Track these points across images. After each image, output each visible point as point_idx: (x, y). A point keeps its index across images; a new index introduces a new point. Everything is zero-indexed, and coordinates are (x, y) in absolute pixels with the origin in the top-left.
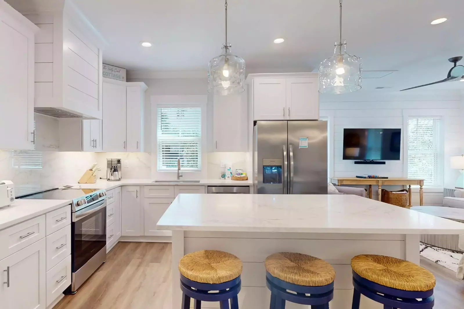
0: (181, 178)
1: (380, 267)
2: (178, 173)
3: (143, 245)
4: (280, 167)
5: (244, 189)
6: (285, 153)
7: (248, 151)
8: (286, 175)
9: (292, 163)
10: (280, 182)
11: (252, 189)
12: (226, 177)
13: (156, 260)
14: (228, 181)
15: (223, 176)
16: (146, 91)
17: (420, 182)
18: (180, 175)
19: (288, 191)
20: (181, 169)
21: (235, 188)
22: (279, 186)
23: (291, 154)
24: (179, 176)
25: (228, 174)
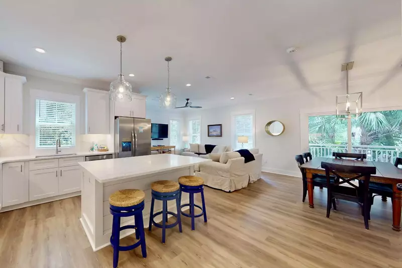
0: (59, 152)
1: (188, 180)
2: (57, 149)
3: (28, 210)
4: (130, 142)
5: (109, 156)
6: (133, 135)
7: (110, 133)
8: (134, 146)
9: (136, 140)
10: (130, 150)
11: (114, 156)
12: (94, 150)
13: (50, 215)
14: (95, 152)
15: (92, 149)
16: (24, 84)
17: (174, 147)
18: (59, 150)
19: (134, 155)
20: (61, 146)
21: (105, 156)
22: (130, 153)
23: (136, 135)
24: (57, 151)
25: (95, 148)
